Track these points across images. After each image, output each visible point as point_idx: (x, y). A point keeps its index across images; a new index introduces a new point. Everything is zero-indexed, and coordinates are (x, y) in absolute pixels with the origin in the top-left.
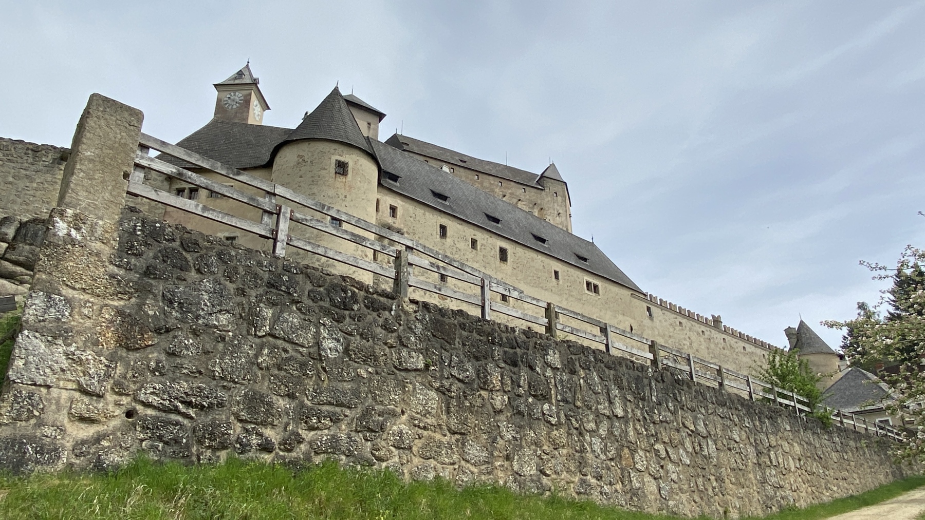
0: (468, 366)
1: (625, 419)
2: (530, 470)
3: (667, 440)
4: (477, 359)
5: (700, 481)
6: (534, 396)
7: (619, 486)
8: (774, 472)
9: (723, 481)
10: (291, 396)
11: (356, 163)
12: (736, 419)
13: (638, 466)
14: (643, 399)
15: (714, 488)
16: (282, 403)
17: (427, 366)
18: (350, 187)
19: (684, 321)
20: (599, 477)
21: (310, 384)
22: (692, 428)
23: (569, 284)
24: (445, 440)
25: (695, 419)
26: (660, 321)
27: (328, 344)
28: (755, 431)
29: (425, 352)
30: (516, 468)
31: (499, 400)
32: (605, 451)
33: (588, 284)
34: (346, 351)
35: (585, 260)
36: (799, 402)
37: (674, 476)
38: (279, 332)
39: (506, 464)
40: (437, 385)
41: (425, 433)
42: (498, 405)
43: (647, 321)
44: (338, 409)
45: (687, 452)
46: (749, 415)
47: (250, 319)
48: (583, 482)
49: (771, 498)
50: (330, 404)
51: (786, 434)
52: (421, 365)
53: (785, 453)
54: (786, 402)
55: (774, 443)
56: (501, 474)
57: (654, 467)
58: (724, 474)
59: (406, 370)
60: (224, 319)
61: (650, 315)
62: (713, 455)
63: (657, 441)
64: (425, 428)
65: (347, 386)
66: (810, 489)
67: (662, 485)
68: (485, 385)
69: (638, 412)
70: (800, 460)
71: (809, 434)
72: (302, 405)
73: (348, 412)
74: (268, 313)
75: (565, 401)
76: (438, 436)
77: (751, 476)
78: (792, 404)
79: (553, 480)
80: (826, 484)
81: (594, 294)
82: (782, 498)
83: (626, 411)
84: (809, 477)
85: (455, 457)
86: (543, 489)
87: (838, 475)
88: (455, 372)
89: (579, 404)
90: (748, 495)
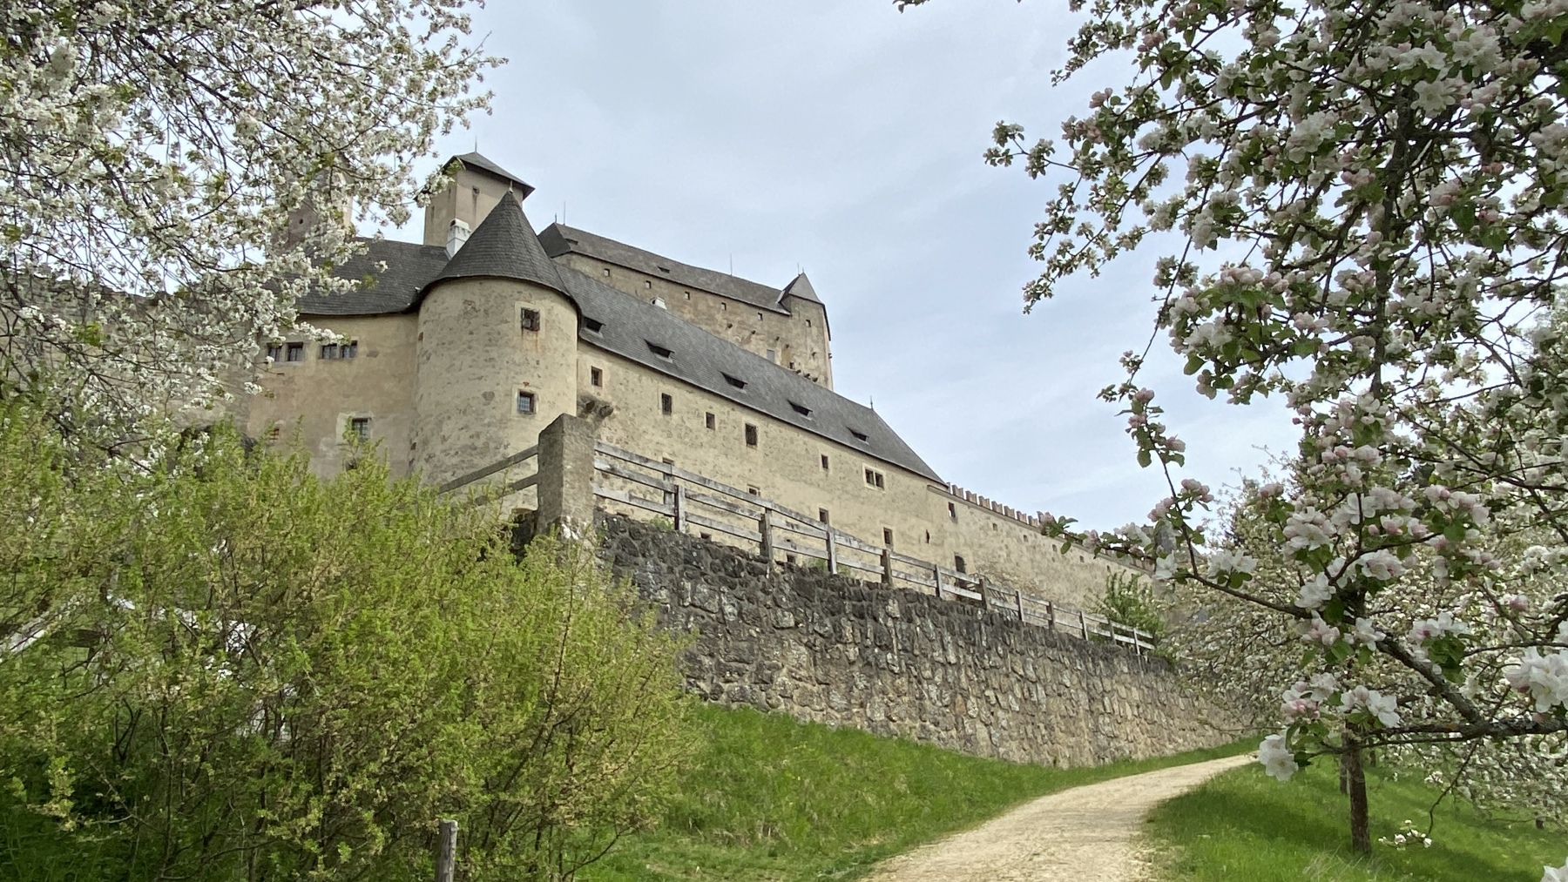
0: (827, 621)
1: (957, 666)
2: (880, 716)
3: (996, 686)
4: (833, 615)
5: (1029, 728)
6: (880, 647)
7: (954, 732)
8: (1107, 720)
9: (1052, 729)
10: (711, 655)
11: (549, 311)
12: (1067, 662)
13: (970, 713)
14: (974, 644)
15: (1043, 736)
16: (707, 661)
17: (797, 624)
18: (543, 348)
19: (999, 522)
20: (936, 724)
21: (721, 643)
22: (1021, 672)
23: (842, 475)
24: (815, 689)
25: (1025, 662)
26: (968, 524)
27: (728, 609)
28: (1088, 675)
29: (794, 611)
30: (869, 714)
31: (852, 652)
32: (940, 698)
33: (869, 473)
34: (740, 614)
35: (863, 437)
36: (1141, 638)
37: (1004, 723)
38: (697, 603)
39: (861, 710)
40: (805, 640)
41: (801, 684)
42: (852, 658)
43: (949, 525)
44: (741, 665)
45: (1016, 698)
46: (1082, 656)
47: (678, 593)
48: (923, 727)
49: (1105, 749)
50: (736, 661)
51: (1123, 677)
52: (792, 623)
53: (1121, 699)
54: (1125, 639)
55: (1108, 688)
56: (858, 720)
57: (985, 714)
58: (1054, 721)
59: (783, 628)
60: (664, 592)
61: (953, 515)
62: (1043, 701)
63: (987, 687)
64: (800, 680)
65: (745, 645)
66: (1149, 741)
67: (993, 732)
68: (840, 639)
69: (969, 658)
70: (1138, 707)
71: (1152, 676)
72: (719, 663)
73: (748, 667)
74: (688, 586)
75: (905, 650)
76: (809, 686)
77: (1083, 724)
78: (1132, 641)
79: (899, 725)
80: (1169, 735)
81: (876, 488)
82: (1117, 749)
83: (958, 658)
84: (1149, 727)
85: (824, 704)
86: (892, 734)
87: (1186, 725)
88: (817, 628)
89: (917, 652)
90: (1078, 744)
